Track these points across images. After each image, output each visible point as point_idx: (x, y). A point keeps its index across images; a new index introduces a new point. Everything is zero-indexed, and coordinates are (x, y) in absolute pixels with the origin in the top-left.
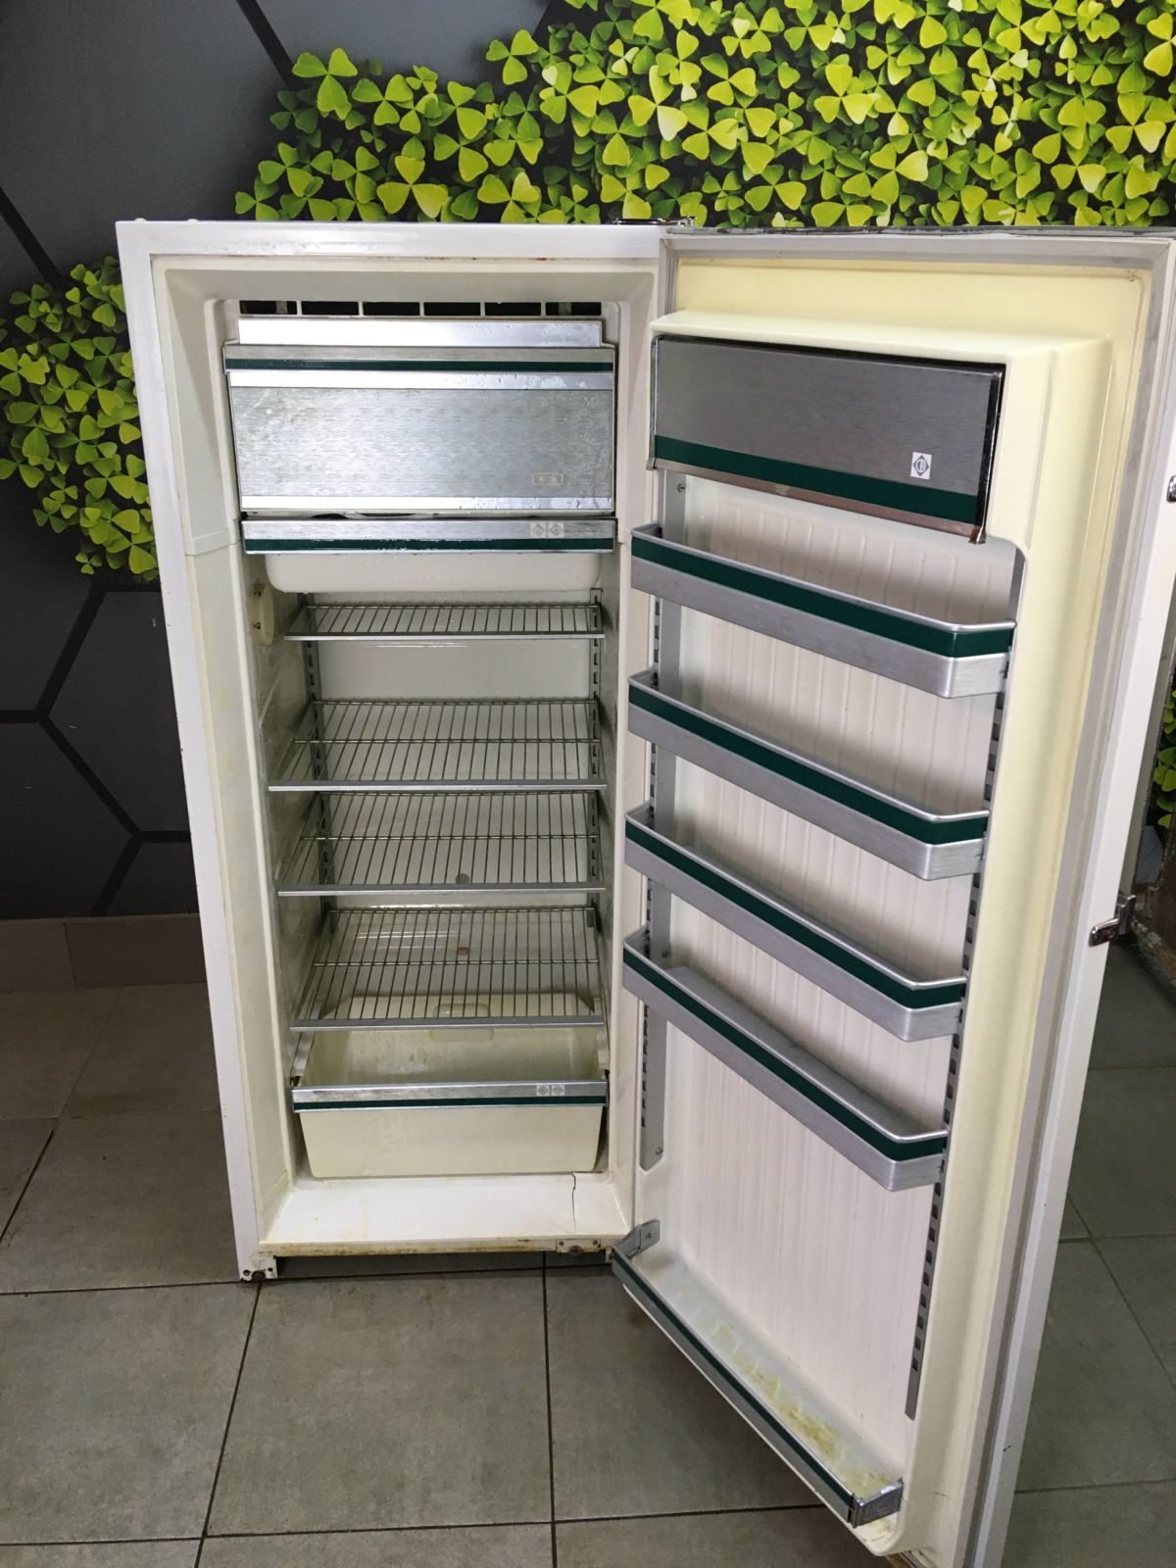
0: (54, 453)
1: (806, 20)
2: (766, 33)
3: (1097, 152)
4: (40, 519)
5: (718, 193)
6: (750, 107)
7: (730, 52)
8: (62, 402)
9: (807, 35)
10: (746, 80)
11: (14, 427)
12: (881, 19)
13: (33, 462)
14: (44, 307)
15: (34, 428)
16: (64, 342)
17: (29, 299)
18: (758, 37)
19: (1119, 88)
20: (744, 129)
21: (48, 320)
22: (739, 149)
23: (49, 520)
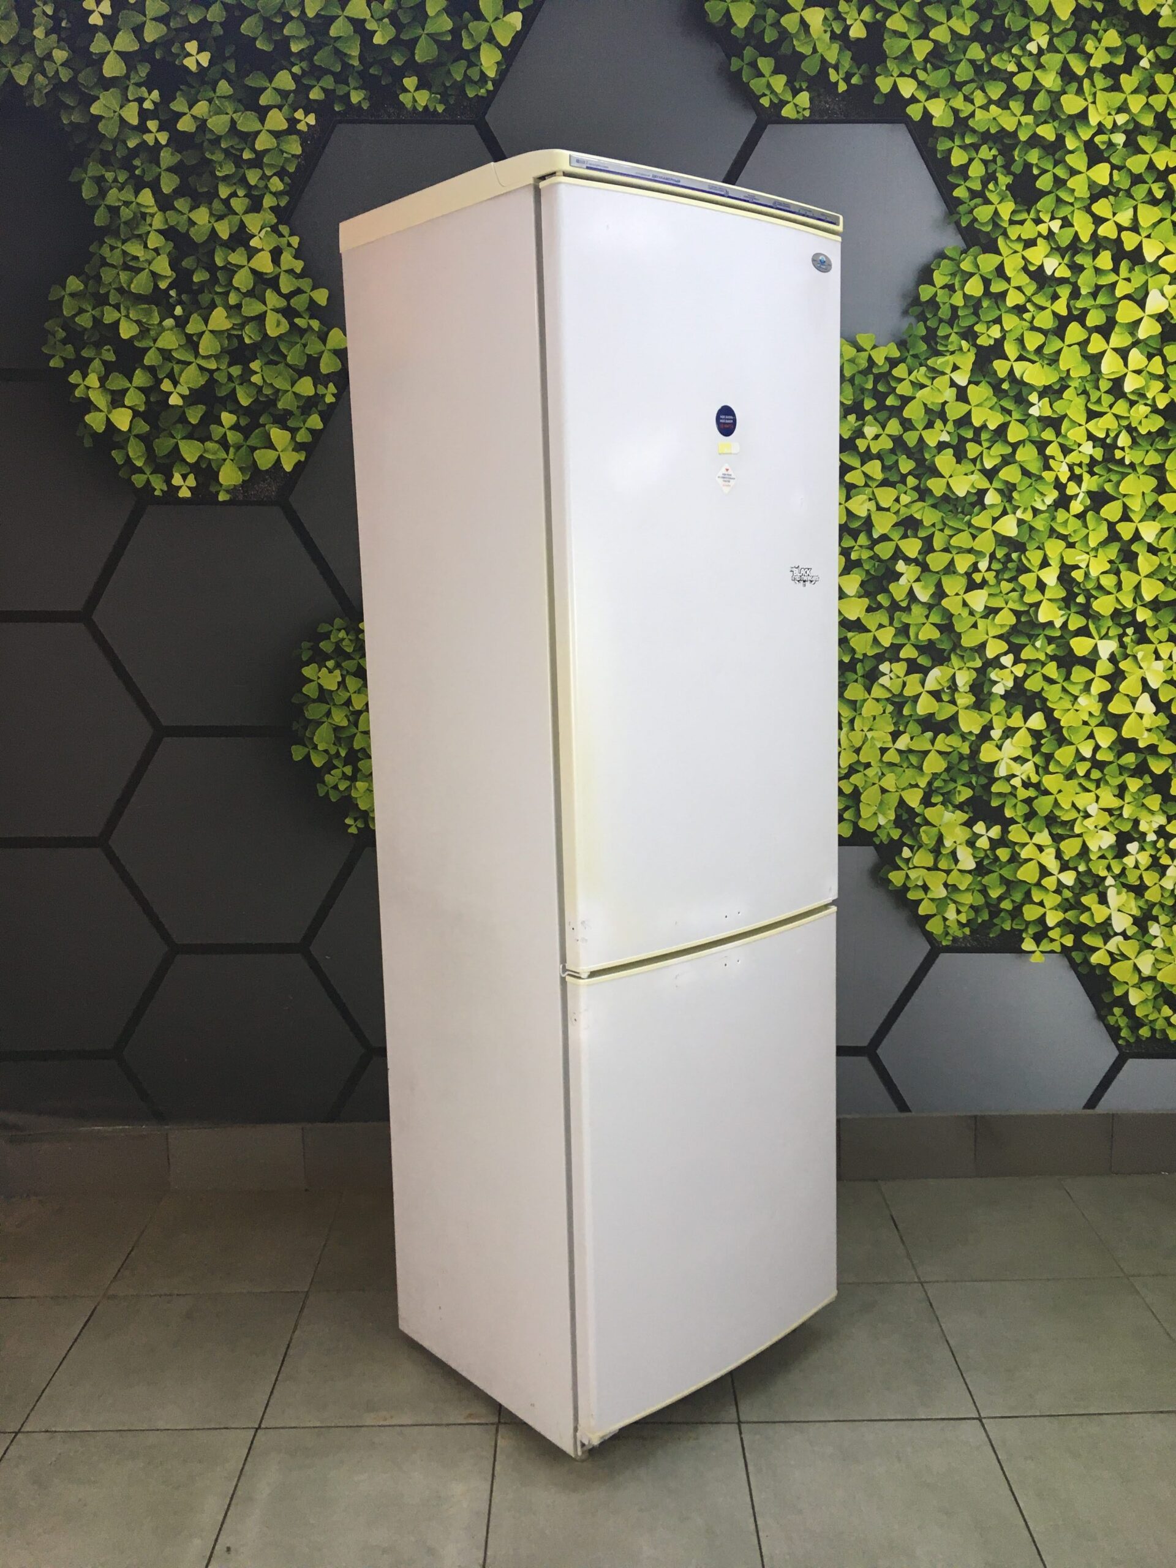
0: (338, 741)
1: (920, 426)
2: (889, 436)
3: (1153, 513)
4: (321, 792)
5: (853, 547)
6: (877, 487)
7: (862, 449)
8: (348, 703)
9: (921, 435)
10: (874, 469)
11: (310, 721)
12: (977, 423)
13: (320, 748)
14: (342, 634)
15: (324, 722)
16: (353, 659)
17: (331, 628)
18: (883, 438)
19: (1166, 465)
20: (873, 502)
21: (344, 643)
22: (869, 517)
23: (327, 793)
